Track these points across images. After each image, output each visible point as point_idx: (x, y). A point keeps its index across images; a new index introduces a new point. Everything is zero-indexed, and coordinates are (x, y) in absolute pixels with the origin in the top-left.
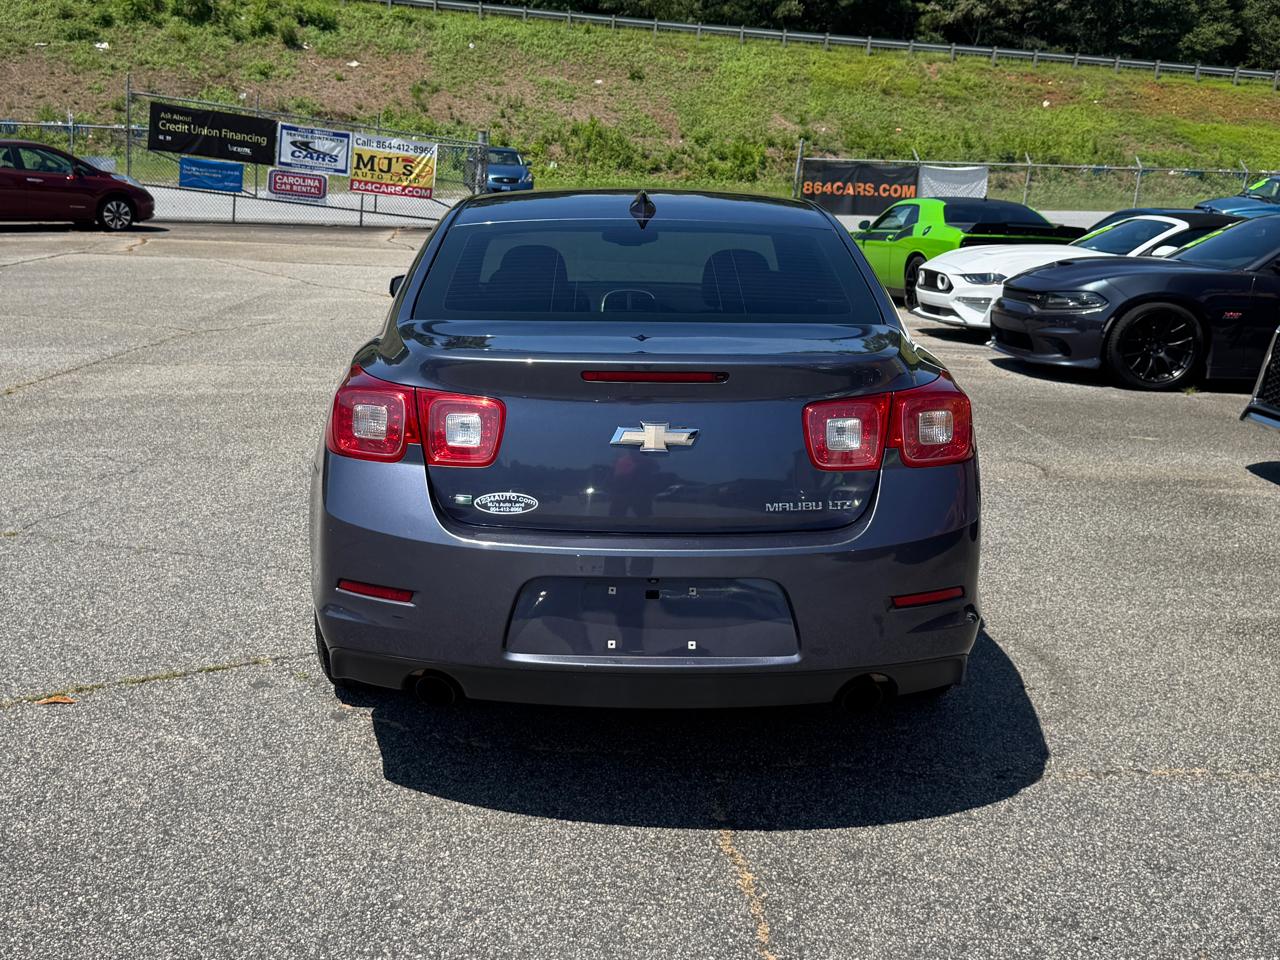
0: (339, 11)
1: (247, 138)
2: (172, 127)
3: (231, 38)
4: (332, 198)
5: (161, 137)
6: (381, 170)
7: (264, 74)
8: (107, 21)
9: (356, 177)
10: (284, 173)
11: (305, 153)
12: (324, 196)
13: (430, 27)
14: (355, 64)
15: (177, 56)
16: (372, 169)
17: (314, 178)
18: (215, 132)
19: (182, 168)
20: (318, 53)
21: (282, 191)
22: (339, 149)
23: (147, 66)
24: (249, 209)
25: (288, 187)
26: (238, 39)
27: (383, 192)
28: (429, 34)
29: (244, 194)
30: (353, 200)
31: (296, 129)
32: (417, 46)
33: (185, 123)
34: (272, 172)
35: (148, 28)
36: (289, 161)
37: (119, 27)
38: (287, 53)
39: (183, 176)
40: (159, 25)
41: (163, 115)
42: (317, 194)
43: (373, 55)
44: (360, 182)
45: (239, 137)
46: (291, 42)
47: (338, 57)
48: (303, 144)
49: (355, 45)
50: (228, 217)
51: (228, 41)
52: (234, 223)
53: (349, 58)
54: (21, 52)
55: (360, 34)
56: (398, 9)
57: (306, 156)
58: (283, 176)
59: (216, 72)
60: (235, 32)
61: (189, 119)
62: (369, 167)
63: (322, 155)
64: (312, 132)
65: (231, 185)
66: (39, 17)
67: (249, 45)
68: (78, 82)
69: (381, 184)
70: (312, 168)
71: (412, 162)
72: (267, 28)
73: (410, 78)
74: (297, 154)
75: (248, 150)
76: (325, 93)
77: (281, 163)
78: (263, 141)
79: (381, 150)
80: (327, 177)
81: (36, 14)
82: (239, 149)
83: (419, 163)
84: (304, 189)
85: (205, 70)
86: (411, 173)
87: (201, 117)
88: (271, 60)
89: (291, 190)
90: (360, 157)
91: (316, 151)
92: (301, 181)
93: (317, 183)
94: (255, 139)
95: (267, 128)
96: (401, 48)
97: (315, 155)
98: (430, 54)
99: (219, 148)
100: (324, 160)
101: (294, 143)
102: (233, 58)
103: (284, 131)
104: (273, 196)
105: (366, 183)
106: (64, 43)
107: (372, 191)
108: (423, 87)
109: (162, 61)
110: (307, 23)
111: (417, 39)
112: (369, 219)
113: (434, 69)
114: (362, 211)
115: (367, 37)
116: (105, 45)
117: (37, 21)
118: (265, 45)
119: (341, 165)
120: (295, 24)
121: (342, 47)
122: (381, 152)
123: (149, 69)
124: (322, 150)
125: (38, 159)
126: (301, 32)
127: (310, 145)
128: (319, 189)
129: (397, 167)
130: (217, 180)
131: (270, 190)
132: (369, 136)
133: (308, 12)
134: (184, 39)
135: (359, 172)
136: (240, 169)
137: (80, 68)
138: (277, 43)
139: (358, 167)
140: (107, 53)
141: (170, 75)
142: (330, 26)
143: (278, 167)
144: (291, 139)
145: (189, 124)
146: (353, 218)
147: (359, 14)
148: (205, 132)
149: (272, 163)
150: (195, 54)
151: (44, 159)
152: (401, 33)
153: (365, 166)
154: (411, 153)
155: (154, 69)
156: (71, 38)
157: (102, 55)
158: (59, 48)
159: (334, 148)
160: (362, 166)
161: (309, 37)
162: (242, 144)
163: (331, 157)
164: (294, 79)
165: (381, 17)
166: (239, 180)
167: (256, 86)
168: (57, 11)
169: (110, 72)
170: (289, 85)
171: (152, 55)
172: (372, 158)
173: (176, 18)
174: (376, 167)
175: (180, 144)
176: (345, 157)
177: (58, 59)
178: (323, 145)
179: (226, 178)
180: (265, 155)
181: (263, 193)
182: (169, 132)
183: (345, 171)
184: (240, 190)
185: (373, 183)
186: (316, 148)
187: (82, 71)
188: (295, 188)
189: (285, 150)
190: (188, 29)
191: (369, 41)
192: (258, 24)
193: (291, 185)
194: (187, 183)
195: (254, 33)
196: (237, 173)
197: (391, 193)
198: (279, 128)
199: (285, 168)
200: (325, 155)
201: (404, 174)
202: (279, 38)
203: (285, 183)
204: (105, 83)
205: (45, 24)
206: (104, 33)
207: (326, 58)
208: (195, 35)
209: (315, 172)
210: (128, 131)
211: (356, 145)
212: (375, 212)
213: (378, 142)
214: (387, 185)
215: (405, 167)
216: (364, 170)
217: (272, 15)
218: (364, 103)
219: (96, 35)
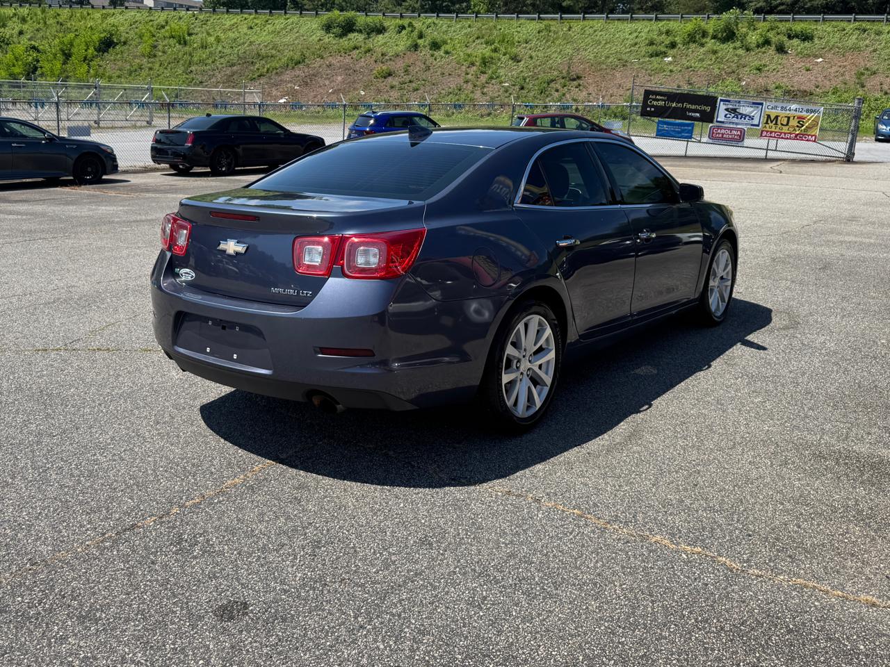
0: (816, 29)
1: (698, 108)
2: (655, 103)
3: (743, 50)
4: (747, 142)
5: (648, 109)
6: (782, 124)
7: (759, 70)
8: (673, 45)
9: (765, 129)
10: (719, 128)
11: (733, 115)
12: (743, 140)
13: (879, 33)
14: (820, 60)
15: (709, 63)
16: (776, 124)
17: (737, 130)
18: (680, 105)
19: (658, 126)
20: (797, 55)
21: (715, 138)
22: (755, 112)
23: (691, 69)
24: (695, 149)
25: (720, 136)
26: (748, 50)
27: (782, 138)
28: (877, 37)
29: (693, 140)
30: (762, 142)
31: (729, 101)
32: (867, 46)
33: (662, 100)
34: (711, 127)
35: (696, 48)
36: (723, 120)
37: (679, 48)
38: (777, 56)
39: (658, 131)
40: (702, 45)
41: (651, 96)
42: (739, 139)
43: (834, 54)
44: (767, 132)
45: (693, 107)
46: (781, 49)
47: (810, 56)
48: (733, 109)
49: (823, 49)
50: (683, 153)
51: (741, 52)
52: (686, 157)
53: (816, 57)
54: (624, 66)
55: (827, 42)
56: (857, 23)
57: (734, 117)
58: (718, 129)
59: (730, 70)
60: (746, 46)
61: (666, 98)
62: (774, 122)
63: (744, 116)
64: (739, 102)
65: (686, 135)
66: (637, 46)
67: (754, 53)
68: (651, 80)
69: (781, 133)
70: (737, 124)
71: (804, 119)
72: (767, 42)
73: (856, 66)
74: (728, 116)
75: (698, 115)
76: (796, 79)
77: (717, 122)
78: (708, 109)
79: (784, 112)
80: (746, 129)
81: (636, 44)
82: (693, 114)
83: (809, 119)
84: (730, 137)
85: (724, 69)
86: (803, 126)
87: (671, 97)
88: (766, 60)
89: (722, 137)
90: (769, 116)
91: (740, 114)
92: (729, 132)
93: (739, 133)
94: (703, 108)
95: (711, 101)
96: (856, 48)
97: (740, 116)
98: (875, 51)
99: (681, 113)
100: (745, 119)
101: (727, 110)
102: (743, 61)
103: (722, 103)
104: (711, 141)
105: (771, 132)
106: (648, 59)
107: (775, 137)
108: (866, 72)
109: (700, 65)
110: (793, 37)
111: (868, 41)
112: (771, 154)
113: (875, 60)
114: (767, 150)
115: (832, 43)
116: (670, 59)
117: (636, 48)
118: (764, 53)
119: (756, 122)
120: (785, 39)
121: (814, 50)
122: (783, 113)
123: (691, 71)
124: (744, 113)
125: (578, 123)
126: (788, 43)
127: (737, 110)
128: (740, 137)
129: (794, 123)
130: (679, 132)
131: (709, 137)
132: (777, 104)
133: (795, 31)
134: (715, 52)
135: (767, 126)
136: (693, 125)
137: (653, 72)
138: (771, 51)
139: (767, 123)
140: (670, 63)
141: (703, 73)
142: (808, 38)
143: (715, 124)
144: (725, 107)
145: (665, 101)
146: (762, 154)
147: (829, 29)
148: (674, 105)
149: (712, 122)
150: (720, 61)
151: (581, 123)
152: (857, 39)
153: (772, 122)
154: (804, 114)
155: (694, 71)
156: (651, 56)
157: (667, 65)
158: (644, 62)
159: (752, 112)
160: (769, 122)
161: (793, 46)
162: (695, 111)
163: (750, 117)
164: (778, 71)
165: (844, 30)
166: (691, 132)
167: (752, 77)
168: (647, 42)
169: (669, 74)
170: (774, 75)
171: (695, 63)
172: (777, 117)
173: (713, 41)
174: (779, 122)
175: (660, 112)
176: (759, 117)
177: (642, 68)
178: (745, 110)
179: (683, 131)
180: (708, 117)
181: (705, 139)
182: (653, 106)
183: (758, 126)
184: (691, 137)
185: (775, 132)
186: (741, 112)
187: (654, 74)
188: (725, 136)
189: (721, 114)
190: (718, 46)
191: (833, 46)
192: (761, 41)
193: (723, 134)
194: (661, 134)
195: (758, 46)
196: (690, 128)
197: (787, 138)
198: (719, 101)
199: (720, 124)
200: (746, 116)
201: (798, 126)
202: (773, 47)
203: (719, 133)
204: (664, 80)
205: (640, 50)
206: (671, 52)
207: (801, 58)
208: (722, 49)
209: (739, 126)
210: (630, 107)
211: (767, 110)
212: (776, 150)
213: (782, 108)
214: (785, 134)
215: (799, 122)
216: (771, 125)
217: (771, 35)
218: (821, 84)
219: (665, 53)
